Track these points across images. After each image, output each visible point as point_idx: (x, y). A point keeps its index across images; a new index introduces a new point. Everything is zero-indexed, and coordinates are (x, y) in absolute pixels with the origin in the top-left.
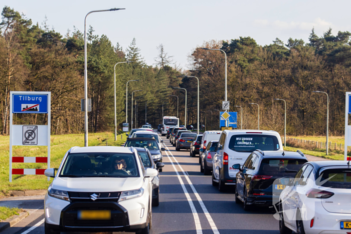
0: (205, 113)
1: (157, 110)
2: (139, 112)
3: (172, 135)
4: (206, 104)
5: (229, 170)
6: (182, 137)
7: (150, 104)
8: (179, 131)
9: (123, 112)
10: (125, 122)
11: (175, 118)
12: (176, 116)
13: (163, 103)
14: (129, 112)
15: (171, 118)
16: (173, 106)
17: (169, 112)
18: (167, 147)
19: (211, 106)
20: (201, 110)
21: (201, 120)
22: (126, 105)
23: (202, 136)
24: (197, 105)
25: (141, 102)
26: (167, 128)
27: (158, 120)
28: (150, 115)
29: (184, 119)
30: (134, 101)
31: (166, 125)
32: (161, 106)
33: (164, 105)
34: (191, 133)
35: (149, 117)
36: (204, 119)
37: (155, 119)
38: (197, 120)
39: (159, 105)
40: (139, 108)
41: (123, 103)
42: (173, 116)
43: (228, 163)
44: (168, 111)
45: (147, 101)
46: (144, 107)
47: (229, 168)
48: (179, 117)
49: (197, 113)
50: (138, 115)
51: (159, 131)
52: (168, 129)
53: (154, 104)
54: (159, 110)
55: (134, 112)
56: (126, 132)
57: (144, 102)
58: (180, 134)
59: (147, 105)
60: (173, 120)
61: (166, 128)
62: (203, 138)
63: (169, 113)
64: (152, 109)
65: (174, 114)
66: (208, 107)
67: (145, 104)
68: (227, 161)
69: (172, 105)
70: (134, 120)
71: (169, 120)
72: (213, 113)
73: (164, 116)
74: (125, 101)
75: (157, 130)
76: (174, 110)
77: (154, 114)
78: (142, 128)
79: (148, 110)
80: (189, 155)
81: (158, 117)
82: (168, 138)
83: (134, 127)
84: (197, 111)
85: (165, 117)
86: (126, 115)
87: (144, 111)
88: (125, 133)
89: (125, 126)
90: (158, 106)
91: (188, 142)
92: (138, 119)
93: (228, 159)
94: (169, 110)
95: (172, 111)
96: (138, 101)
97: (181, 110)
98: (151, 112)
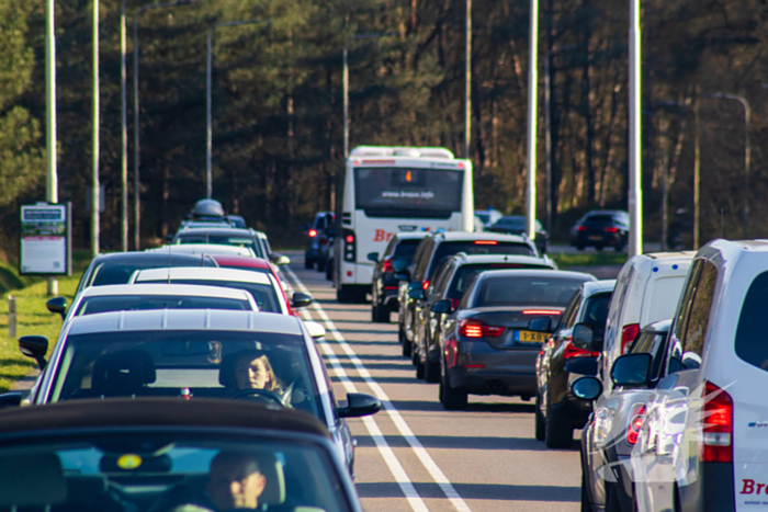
0: (687, 113)
1: (300, 95)
2: (150, 109)
3: (418, 293)
4: (700, 43)
5: (740, 498)
6: (479, 302)
7: (240, 44)
8: (460, 259)
9: (20, 113)
10: (40, 193)
11: (442, 157)
12: (453, 141)
13: (349, 39)
14: (73, 111)
15: (415, 156)
16: (430, 59)
17: (396, 107)
18: (374, 386)
19: (741, 58)
20: (662, 92)
21: (659, 172)
22: (41, 54)
23: (607, 296)
24: (623, 52)
25: (167, 33)
26: (379, 235)
27: (309, 174)
28: (245, 137)
29: (522, 166)
30: (110, 27)
31: (374, 212)
32: (334, 64)
33: (354, 58)
34: (557, 272)
35: (234, 154)
36: (684, 164)
37: (284, 167)
38: (625, 170)
39: (318, 52)
40: (151, 78)
41: (17, 37)
42: (427, 141)
43: (730, 449)
44: (384, 103)
45: (212, 21)
46: (194, 71)
47: (739, 486)
48: (477, 152)
49: (627, 116)
50: (147, 137)
51: (320, 264)
52: (381, 248)
53: (270, 50)
54: (316, 93)
55: (109, 113)
56: (47, 276)
57: (193, 28)
58: (468, 283)
59: (216, 54)
60: (423, 177)
61: (372, 235)
62: (614, 306)
63: (400, 120)
64: (259, 89)
65: (436, 128)
66: (713, 63)
67: (200, 48)
68: (725, 440)
69: (423, 48)
70: (111, 182)
71: (395, 176)
72: (756, 109)
73: (357, 140)
74: (38, 23)
75: (300, 256)
76: (437, 91)
77: (275, 125)
78: (178, 249)
79: (225, 94)
80: (531, 433)
81: (306, 152)
82: (381, 315)
83: (111, 240)
84: (624, 99)
85: (363, 155)
86: (43, 142)
87: (192, 108)
88: (40, 288)
89: (37, 232)
90: (303, 63)
91: (523, 337)
92: (147, 168)
93: (729, 428)
94: (394, 92)
95: (421, 99)
96: (144, 21)
97: (496, 93)
98: (248, 111)
